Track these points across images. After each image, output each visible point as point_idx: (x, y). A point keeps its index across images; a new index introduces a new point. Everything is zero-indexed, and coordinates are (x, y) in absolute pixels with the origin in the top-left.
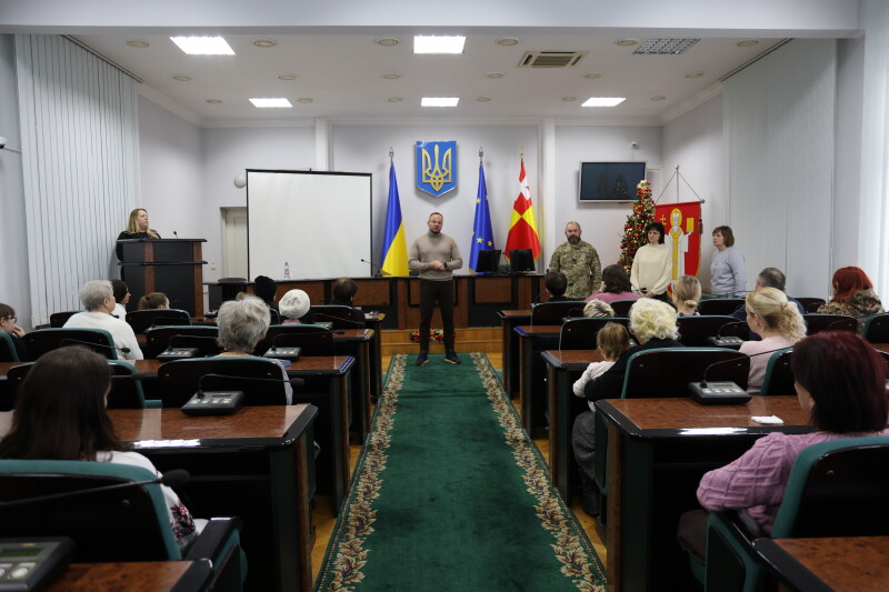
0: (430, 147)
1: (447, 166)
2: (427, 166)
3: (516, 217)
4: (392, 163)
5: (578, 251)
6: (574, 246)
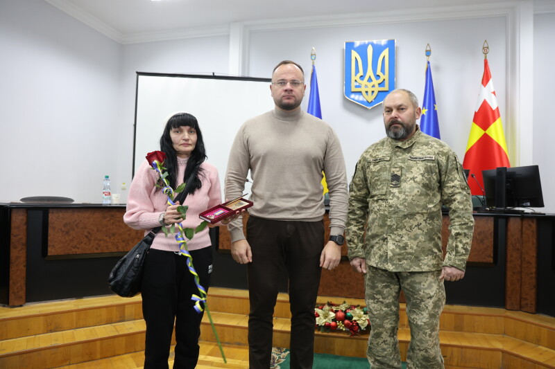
0: (362, 50)
1: (383, 70)
2: (357, 71)
3: (477, 133)
4: (314, 67)
5: (407, 156)
6: (400, 144)
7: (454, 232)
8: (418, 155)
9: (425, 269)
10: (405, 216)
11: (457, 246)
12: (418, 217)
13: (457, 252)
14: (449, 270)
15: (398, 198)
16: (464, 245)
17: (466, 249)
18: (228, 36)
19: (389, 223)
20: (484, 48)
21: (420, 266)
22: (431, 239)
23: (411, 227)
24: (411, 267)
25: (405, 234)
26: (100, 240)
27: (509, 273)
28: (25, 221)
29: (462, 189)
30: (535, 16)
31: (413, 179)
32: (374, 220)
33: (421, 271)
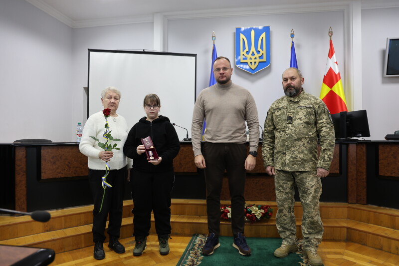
0: (247, 33)
1: (262, 48)
2: (244, 48)
4: (214, 45)
5: (296, 105)
6: (292, 99)
7: (323, 148)
8: (303, 105)
9: (308, 169)
10: (296, 140)
11: (324, 157)
12: (303, 140)
13: (324, 160)
14: (320, 170)
15: (291, 130)
16: (328, 156)
17: (330, 158)
18: (152, 23)
19: (286, 144)
20: (329, 32)
21: (304, 168)
22: (311, 153)
23: (299, 146)
24: (299, 168)
25: (296, 150)
26: (77, 168)
27: (350, 180)
28: (25, 155)
29: (328, 124)
30: (362, 10)
31: (300, 118)
32: (278, 143)
33: (305, 170)
